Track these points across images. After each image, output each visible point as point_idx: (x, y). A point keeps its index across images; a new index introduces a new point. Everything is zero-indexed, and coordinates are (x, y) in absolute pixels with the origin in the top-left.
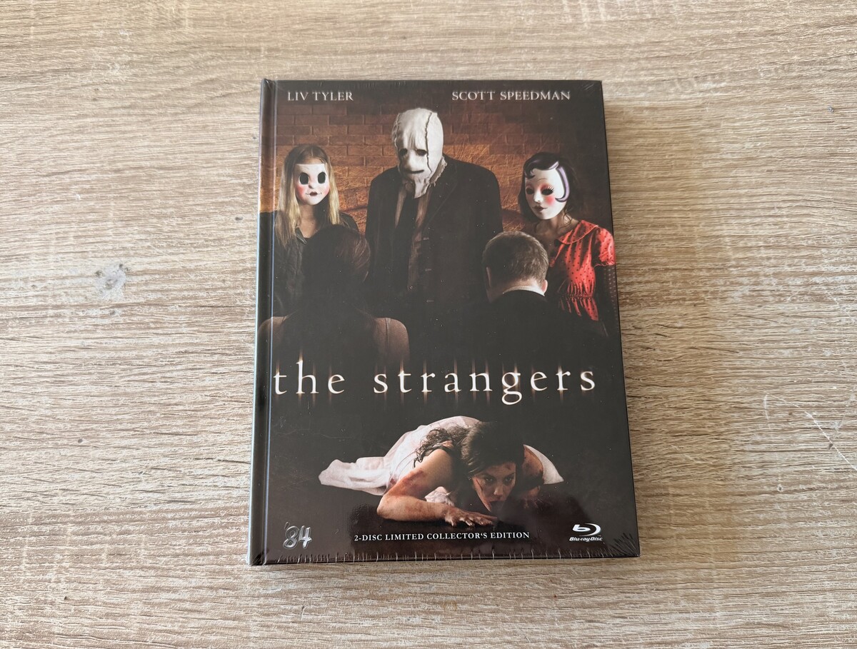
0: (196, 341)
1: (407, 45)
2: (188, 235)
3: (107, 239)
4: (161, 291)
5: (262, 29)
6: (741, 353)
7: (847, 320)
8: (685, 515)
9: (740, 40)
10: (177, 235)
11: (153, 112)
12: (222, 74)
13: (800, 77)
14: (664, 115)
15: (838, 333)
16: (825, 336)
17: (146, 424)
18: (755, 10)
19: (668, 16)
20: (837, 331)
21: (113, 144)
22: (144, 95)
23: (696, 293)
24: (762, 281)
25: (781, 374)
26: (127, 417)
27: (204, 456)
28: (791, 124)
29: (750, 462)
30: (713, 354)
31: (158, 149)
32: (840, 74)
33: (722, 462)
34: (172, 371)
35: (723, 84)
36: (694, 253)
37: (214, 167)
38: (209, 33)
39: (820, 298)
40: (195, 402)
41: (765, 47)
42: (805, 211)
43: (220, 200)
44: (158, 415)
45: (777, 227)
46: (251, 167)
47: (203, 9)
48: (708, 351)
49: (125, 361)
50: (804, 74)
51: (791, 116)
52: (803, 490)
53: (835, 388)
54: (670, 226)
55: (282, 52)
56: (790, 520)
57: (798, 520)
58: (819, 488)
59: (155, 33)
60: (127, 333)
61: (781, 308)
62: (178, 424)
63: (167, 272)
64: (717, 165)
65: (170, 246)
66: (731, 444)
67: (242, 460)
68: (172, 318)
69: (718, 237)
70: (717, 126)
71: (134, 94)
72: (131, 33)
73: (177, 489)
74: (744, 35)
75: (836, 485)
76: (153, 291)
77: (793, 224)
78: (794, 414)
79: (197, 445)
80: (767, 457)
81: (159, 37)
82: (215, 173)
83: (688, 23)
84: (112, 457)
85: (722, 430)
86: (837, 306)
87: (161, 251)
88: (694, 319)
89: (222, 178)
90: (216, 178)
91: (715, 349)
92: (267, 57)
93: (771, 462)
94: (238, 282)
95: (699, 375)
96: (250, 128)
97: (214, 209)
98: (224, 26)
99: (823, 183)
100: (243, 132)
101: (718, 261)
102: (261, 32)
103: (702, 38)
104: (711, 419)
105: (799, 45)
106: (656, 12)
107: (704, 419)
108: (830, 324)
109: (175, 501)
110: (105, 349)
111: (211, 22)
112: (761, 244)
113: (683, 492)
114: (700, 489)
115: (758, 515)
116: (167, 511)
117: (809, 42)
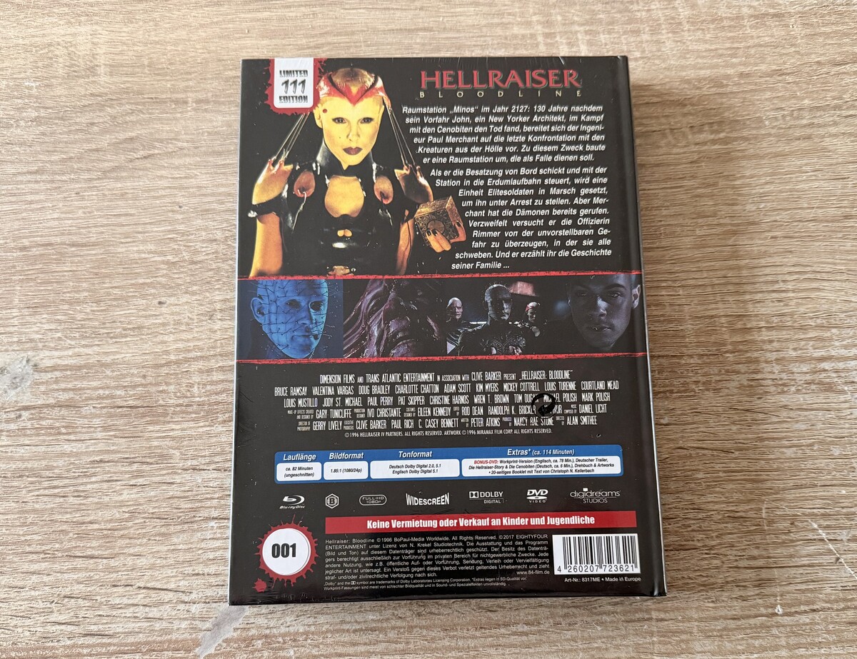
0: (112, 448)
2: (104, 324)
3: (12, 329)
4: (73, 390)
5: (189, 77)
6: (737, 453)
8: (670, 643)
9: (743, 82)
10: (91, 324)
11: (64, 178)
12: (143, 131)
13: (811, 125)
14: (654, 173)
15: (849, 429)
16: (834, 432)
17: (57, 546)
18: (761, 46)
19: (659, 54)
20: (847, 426)
21: (20, 216)
22: (53, 158)
23: (685, 384)
24: (763, 368)
25: (783, 477)
26: (36, 537)
27: (123, 582)
28: (800, 181)
29: (745, 581)
30: (704, 455)
31: (70, 222)
33: (712, 580)
34: (86, 484)
35: (722, 135)
36: (684, 337)
37: (134, 242)
38: (128, 82)
39: (829, 388)
40: (112, 520)
41: (772, 89)
42: (815, 285)
43: (141, 281)
44: (71, 535)
45: (782, 304)
46: (176, 241)
47: (121, 53)
48: (698, 451)
49: (34, 473)
50: (816, 121)
51: (799, 172)
52: (805, 612)
53: (844, 492)
54: (656, 305)
55: (212, 103)
56: (790, 647)
57: (798, 646)
58: (823, 609)
59: (65, 83)
60: (35, 440)
61: (784, 399)
62: (93, 546)
63: (80, 368)
64: (713, 231)
65: (83, 337)
67: (165, 587)
68: (86, 421)
69: (712, 317)
70: (715, 184)
71: (42, 157)
72: (38, 84)
73: (94, 620)
74: (748, 75)
75: (842, 605)
76: (64, 390)
77: (800, 301)
78: (796, 523)
79: (114, 570)
80: (765, 574)
81: (71, 88)
82: (135, 249)
83: (683, 62)
84: (20, 584)
85: (714, 543)
86: (848, 397)
87: (73, 343)
88: (682, 414)
89: (143, 255)
90: (136, 256)
91: (707, 449)
92: (195, 110)
94: (160, 378)
95: (687, 479)
96: (175, 196)
97: (134, 292)
98: (145, 73)
99: (834, 252)
100: (168, 200)
101: (712, 346)
102: (188, 80)
103: (699, 80)
104: (700, 530)
106: (646, 49)
107: (693, 531)
108: (840, 418)
109: (91, 635)
110: (11, 459)
111: (130, 69)
112: (763, 324)
113: (667, 616)
114: (687, 612)
115: (753, 641)
116: (82, 646)
117: (823, 83)
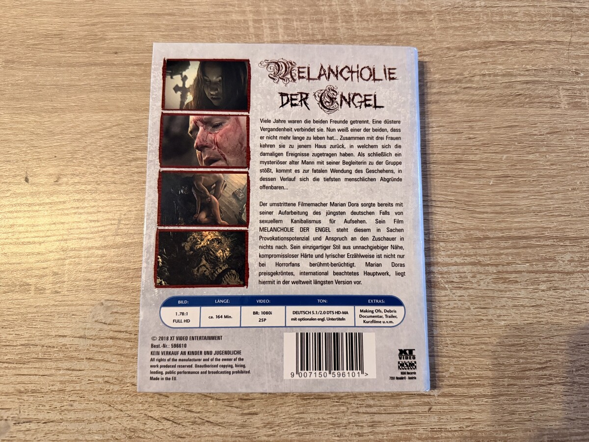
1: (118, 59)
7: (455, 304)
32: (472, 92)
66: (349, 406)
93: (380, 422)
105: (441, 65)
